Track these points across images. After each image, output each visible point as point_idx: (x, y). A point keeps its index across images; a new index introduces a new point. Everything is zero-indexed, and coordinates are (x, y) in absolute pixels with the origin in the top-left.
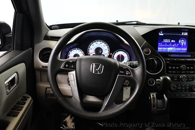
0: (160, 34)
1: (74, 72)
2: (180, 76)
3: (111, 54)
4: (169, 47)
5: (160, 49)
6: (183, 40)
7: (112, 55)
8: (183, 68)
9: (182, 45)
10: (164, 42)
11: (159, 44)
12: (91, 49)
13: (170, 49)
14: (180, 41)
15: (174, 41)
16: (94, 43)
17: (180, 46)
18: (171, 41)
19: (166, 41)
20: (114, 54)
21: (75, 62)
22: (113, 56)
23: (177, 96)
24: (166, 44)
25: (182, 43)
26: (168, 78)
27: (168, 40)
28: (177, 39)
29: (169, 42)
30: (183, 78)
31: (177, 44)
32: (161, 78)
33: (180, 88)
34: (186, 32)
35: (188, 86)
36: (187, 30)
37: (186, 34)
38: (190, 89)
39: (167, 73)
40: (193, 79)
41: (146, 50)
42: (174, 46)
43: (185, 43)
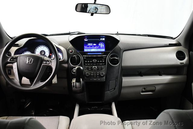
0: (85, 40)
1: (16, 64)
2: (93, 67)
3: (51, 54)
4: (92, 49)
5: (85, 50)
6: (101, 44)
8: (94, 61)
9: (101, 47)
11: (85, 47)
12: (37, 52)
13: (93, 50)
14: (99, 44)
15: (96, 45)
16: (39, 48)
17: (100, 48)
18: (93, 45)
19: (89, 44)
21: (17, 57)
22: (52, 56)
23: (91, 80)
26: (82, 68)
27: (91, 44)
28: (97, 43)
31: (97, 47)
32: (76, 68)
33: (93, 75)
34: (103, 38)
35: (98, 73)
36: (104, 37)
37: (104, 39)
38: (100, 75)
39: (84, 65)
40: (102, 69)
41: (71, 51)
42: (95, 48)
43: (103, 45)
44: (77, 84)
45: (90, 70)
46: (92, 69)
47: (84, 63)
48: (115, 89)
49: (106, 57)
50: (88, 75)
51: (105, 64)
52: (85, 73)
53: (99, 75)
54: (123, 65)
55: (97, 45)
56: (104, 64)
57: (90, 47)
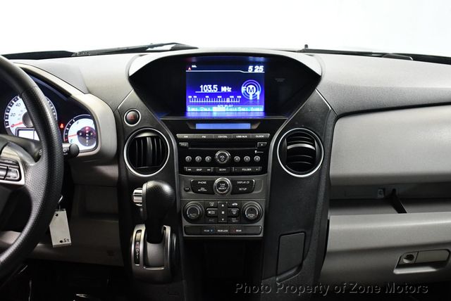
2: (214, 181)
3: (62, 126)
4: (216, 104)
5: (192, 111)
6: (251, 87)
7: (63, 129)
8: (220, 159)
9: (251, 98)
10: (202, 92)
11: (190, 97)
12: (13, 115)
13: (219, 110)
14: (243, 89)
15: (229, 90)
16: (20, 101)
17: (245, 101)
18: (219, 90)
19: (207, 89)
20: (69, 127)
22: (67, 131)
23: (206, 234)
24: (207, 97)
25: (249, 93)
27: (212, 87)
28: (236, 83)
29: (216, 91)
30: (219, 185)
31: (235, 97)
32: (145, 187)
33: (213, 212)
34: (259, 64)
35: (235, 207)
36: (262, 59)
37: (260, 69)
38: (241, 214)
39: (182, 171)
40: (250, 188)
41: (130, 115)
42: (228, 101)
43: (258, 93)
44: (152, 248)
45: (202, 192)
46: (210, 189)
47: (182, 163)
48: (300, 266)
49: (269, 140)
50: (193, 216)
51: (264, 171)
52: (184, 203)
53: (239, 212)
54: (333, 172)
55: (236, 91)
56: (258, 169)
57: (207, 100)
